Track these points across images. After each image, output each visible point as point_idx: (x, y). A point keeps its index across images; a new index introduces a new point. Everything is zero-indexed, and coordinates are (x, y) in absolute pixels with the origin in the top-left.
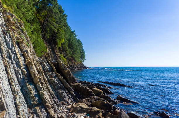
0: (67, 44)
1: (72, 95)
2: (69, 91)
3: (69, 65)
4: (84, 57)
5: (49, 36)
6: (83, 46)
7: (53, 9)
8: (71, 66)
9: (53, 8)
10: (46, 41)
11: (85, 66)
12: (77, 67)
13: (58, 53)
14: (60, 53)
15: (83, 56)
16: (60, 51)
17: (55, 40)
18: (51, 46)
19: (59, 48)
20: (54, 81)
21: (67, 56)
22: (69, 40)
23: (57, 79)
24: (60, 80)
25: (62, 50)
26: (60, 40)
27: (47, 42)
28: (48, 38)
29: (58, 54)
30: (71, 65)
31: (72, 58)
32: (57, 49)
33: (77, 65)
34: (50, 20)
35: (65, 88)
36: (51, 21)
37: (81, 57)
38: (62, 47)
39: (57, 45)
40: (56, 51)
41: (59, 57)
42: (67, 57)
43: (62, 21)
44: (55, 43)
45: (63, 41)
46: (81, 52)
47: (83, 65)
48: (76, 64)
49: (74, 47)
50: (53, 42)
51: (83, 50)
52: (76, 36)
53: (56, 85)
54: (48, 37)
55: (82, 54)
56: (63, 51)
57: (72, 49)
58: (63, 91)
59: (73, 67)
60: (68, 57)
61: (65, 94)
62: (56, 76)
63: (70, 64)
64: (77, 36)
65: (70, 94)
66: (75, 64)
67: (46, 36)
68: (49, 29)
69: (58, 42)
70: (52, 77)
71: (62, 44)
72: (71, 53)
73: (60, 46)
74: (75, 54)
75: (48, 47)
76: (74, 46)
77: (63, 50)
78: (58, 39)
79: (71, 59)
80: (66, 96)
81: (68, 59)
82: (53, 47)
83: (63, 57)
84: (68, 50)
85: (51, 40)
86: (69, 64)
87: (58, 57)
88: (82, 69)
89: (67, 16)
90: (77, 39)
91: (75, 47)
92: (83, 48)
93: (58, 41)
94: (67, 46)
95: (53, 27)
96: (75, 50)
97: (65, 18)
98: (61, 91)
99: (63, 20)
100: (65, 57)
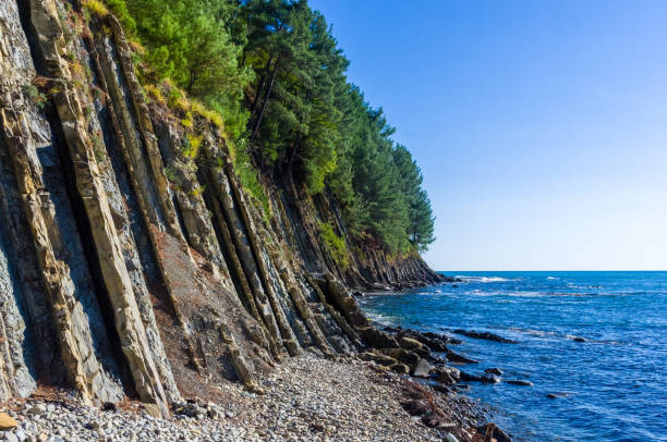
0: (349, 175)
1: (357, 346)
2: (351, 338)
3: (360, 268)
4: (429, 228)
5: (278, 150)
6: (421, 178)
7: (293, 48)
8: (366, 272)
9: (294, 43)
10: (264, 169)
11: (429, 272)
12: (396, 275)
13: (311, 218)
14: (320, 216)
15: (424, 223)
16: (318, 209)
17: (301, 163)
18: (285, 192)
19: (317, 198)
20: (323, 320)
21: (348, 226)
22: (358, 156)
23: (329, 315)
24: (333, 318)
25: (330, 203)
26: (320, 163)
27: (268, 176)
28: (271, 161)
29: (312, 221)
30: (368, 268)
31: (369, 236)
32: (310, 201)
33: (393, 269)
34: (281, 89)
35: (343, 333)
36: (284, 91)
37: (414, 230)
38: (328, 189)
39: (309, 186)
40: (302, 210)
41: (318, 233)
42: (350, 234)
43: (326, 88)
44: (301, 176)
45: (332, 167)
46: (414, 206)
47: (423, 265)
48: (390, 260)
49: (381, 188)
50: (290, 173)
51: (423, 194)
52: (390, 132)
53: (328, 326)
54: (274, 156)
55: (420, 213)
56: (332, 208)
57: (372, 195)
58: (340, 338)
59: (375, 275)
60: (353, 231)
61: (343, 342)
62: (326, 311)
63: (364, 262)
64: (393, 131)
65: (354, 343)
66: (384, 264)
67: (264, 154)
68: (276, 126)
69: (311, 173)
70: (318, 312)
71: (328, 179)
72: (367, 215)
73: (319, 185)
74: (384, 216)
75: (274, 196)
76: (379, 183)
77: (332, 202)
78: (310, 158)
79: (366, 241)
80: (346, 345)
81: (354, 242)
82: (293, 193)
83: (332, 234)
84: (352, 203)
85: (285, 166)
86: (358, 262)
87: (311, 235)
88: (416, 285)
89: (346, 64)
90: (394, 145)
91: (385, 189)
92: (423, 187)
93: (312, 166)
94: (348, 187)
95: (292, 116)
96: (382, 202)
97: (339, 73)
98: (336, 338)
99: (330, 82)
100: (339, 235)
